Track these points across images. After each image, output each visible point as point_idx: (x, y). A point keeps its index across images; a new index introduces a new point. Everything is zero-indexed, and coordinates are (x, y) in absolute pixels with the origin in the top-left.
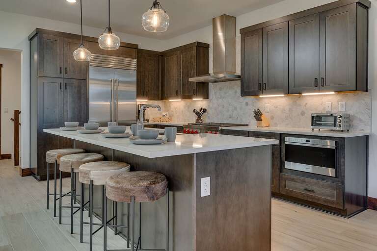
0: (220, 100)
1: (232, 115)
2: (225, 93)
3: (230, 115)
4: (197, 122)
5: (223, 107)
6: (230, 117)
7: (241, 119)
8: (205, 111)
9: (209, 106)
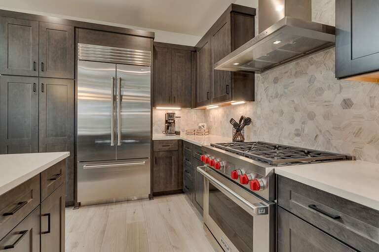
0: (276, 102)
1: (303, 130)
2: (286, 87)
3: (297, 130)
4: (234, 140)
5: (282, 113)
6: (298, 135)
7: (329, 142)
8: (248, 121)
9: (255, 113)
